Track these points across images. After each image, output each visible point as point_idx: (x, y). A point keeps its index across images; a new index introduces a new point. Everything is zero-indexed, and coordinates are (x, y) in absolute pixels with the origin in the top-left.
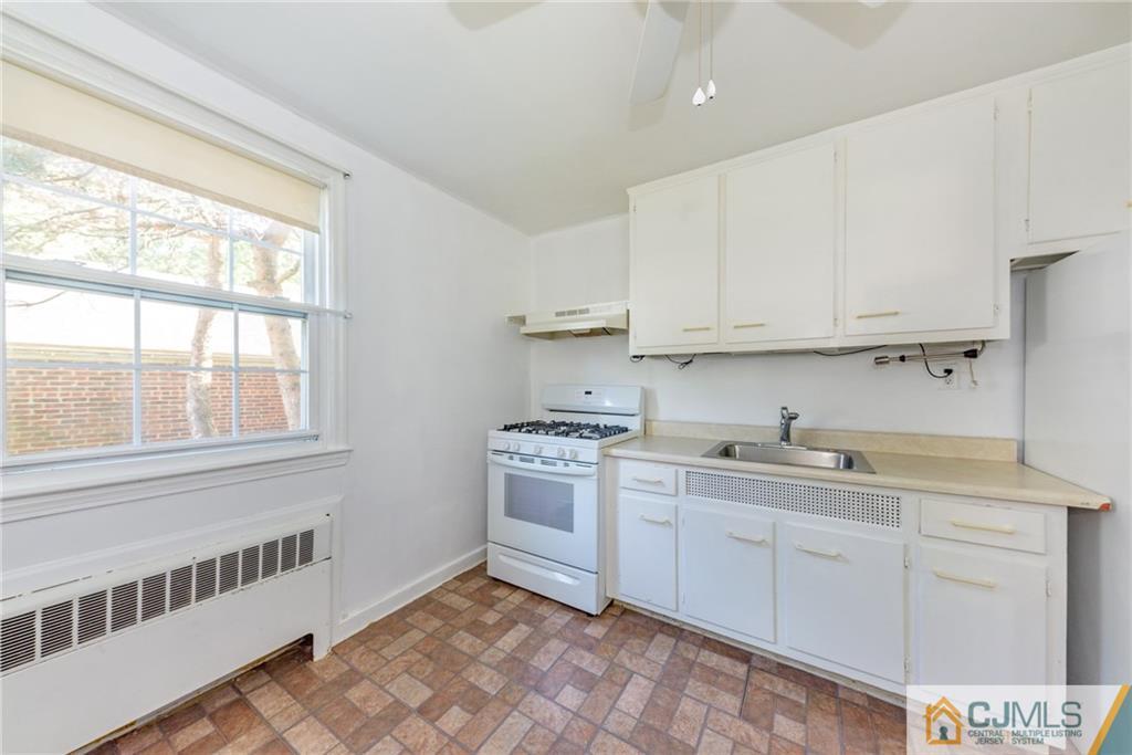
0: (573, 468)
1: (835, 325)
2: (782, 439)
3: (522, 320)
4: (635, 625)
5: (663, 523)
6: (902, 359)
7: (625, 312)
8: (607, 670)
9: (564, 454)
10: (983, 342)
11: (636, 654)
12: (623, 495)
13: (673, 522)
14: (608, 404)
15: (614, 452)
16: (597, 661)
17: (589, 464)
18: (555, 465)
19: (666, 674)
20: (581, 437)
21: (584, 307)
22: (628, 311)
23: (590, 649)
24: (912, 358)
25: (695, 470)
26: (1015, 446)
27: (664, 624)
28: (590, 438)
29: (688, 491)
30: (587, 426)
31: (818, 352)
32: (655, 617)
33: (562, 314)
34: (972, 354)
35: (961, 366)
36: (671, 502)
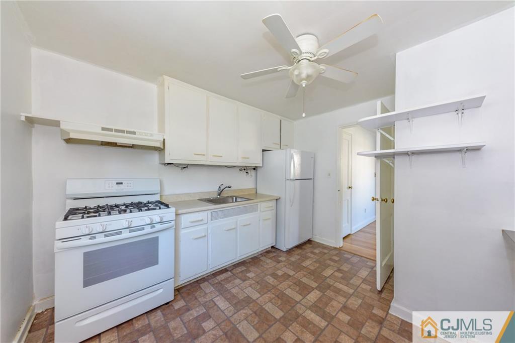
4: (189, 290)
8: (204, 308)
11: (204, 296)
16: (197, 309)
19: (219, 291)
23: (188, 310)
25: (213, 211)
27: (197, 281)
32: (191, 282)
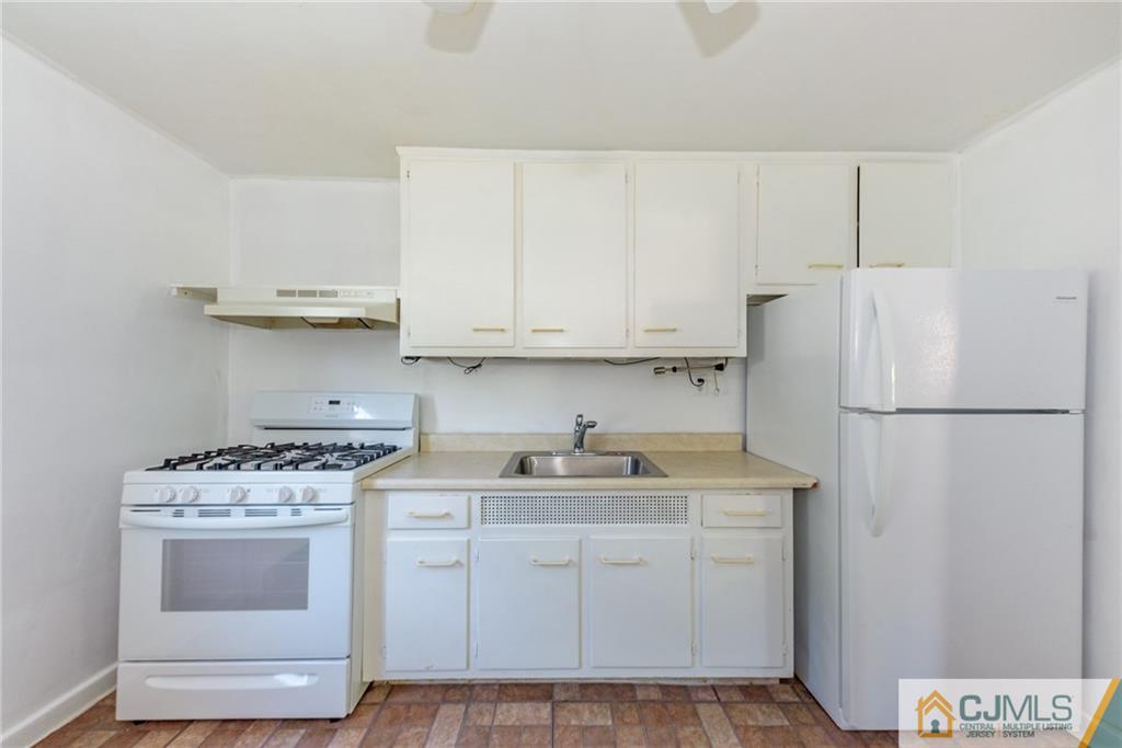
0: (309, 514)
1: (627, 336)
2: (576, 446)
3: (211, 296)
5: (452, 566)
6: (674, 369)
7: (394, 301)
9: (292, 496)
10: (727, 359)
12: (392, 539)
13: (464, 561)
14: (361, 414)
15: (380, 483)
17: (337, 506)
18: (274, 514)
20: (324, 467)
21: (329, 288)
22: (399, 300)
24: (681, 369)
26: (740, 439)
28: (339, 467)
29: (483, 520)
30: (334, 448)
31: (608, 361)
33: (290, 293)
34: (720, 367)
35: (709, 376)
36: (462, 537)
